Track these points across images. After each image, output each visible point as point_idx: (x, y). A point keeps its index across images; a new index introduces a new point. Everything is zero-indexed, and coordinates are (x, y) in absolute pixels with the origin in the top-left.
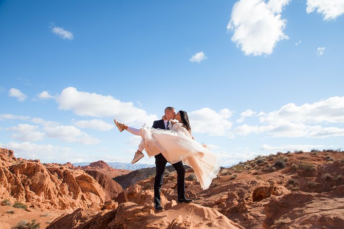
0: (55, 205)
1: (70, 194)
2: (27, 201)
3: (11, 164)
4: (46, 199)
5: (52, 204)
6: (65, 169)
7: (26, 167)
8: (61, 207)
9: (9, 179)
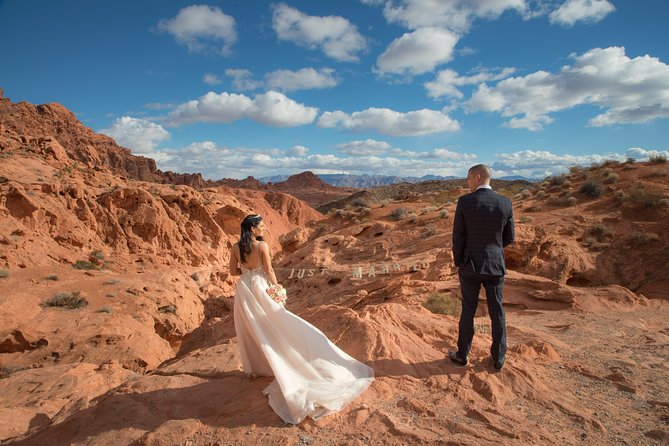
0: (180, 259)
1: (204, 240)
2: (132, 252)
3: (99, 191)
4: (163, 248)
5: (175, 256)
6: (191, 196)
7: (122, 196)
8: (190, 262)
9: (98, 216)
